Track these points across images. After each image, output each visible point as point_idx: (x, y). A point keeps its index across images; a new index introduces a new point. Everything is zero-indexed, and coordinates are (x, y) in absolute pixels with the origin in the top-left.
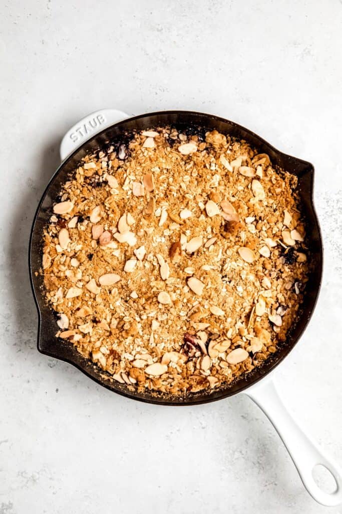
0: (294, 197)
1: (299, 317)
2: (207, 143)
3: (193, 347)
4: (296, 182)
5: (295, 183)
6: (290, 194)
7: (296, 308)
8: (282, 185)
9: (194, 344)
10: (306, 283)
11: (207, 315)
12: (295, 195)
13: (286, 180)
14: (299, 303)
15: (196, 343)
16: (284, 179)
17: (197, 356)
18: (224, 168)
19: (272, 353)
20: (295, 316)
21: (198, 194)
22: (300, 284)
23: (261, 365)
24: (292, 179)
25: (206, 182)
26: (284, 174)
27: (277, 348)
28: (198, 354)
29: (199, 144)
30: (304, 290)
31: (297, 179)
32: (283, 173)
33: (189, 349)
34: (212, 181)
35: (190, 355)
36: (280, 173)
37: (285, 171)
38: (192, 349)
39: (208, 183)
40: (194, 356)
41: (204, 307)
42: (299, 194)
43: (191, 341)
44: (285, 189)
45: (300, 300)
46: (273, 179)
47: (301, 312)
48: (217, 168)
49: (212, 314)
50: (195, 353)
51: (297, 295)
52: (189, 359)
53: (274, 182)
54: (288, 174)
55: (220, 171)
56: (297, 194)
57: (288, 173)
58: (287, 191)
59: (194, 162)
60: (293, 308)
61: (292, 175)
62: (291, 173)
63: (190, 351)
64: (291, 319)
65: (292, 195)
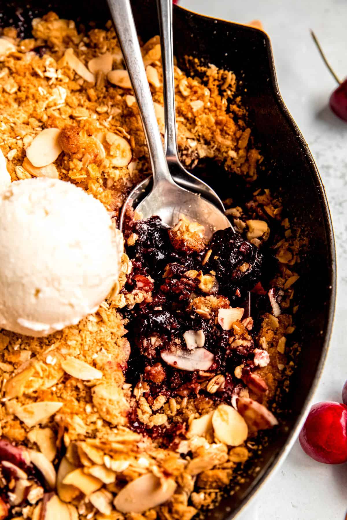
0: (234, 112)
1: (291, 363)
2: (36, 39)
3: (21, 473)
4: (234, 81)
5: (230, 86)
6: (224, 109)
7: (281, 348)
8: (203, 95)
9: (21, 464)
10: (292, 287)
11: (55, 381)
12: (234, 107)
13: (211, 85)
14: (285, 335)
15: (28, 462)
16: (206, 84)
17: (33, 502)
18: (76, 77)
19: (238, 464)
20: (280, 367)
21: (19, 122)
22: (281, 293)
23: (214, 501)
24: (224, 79)
25: (37, 101)
26: (205, 73)
27: (250, 450)
28: (36, 493)
29: (20, 42)
30: (293, 303)
31: (234, 76)
32: (203, 69)
33: (9, 481)
34: (51, 99)
35: (13, 497)
36: (196, 71)
37: (205, 65)
38: (17, 479)
39: (40, 103)
40: (25, 502)
41: (45, 362)
42: (244, 104)
43: (12, 458)
44: (211, 102)
45: (285, 327)
46: (182, 88)
47: (296, 350)
48: (60, 76)
49: (66, 377)
50: (27, 490)
51: (278, 317)
52: (10, 511)
53: (186, 93)
54: (213, 71)
55: (66, 80)
56: (239, 106)
57: (213, 66)
58: (216, 105)
59: (9, 68)
60: (273, 350)
61: (222, 72)
62: (219, 66)
63: (12, 485)
64: (274, 374)
65: (228, 111)
